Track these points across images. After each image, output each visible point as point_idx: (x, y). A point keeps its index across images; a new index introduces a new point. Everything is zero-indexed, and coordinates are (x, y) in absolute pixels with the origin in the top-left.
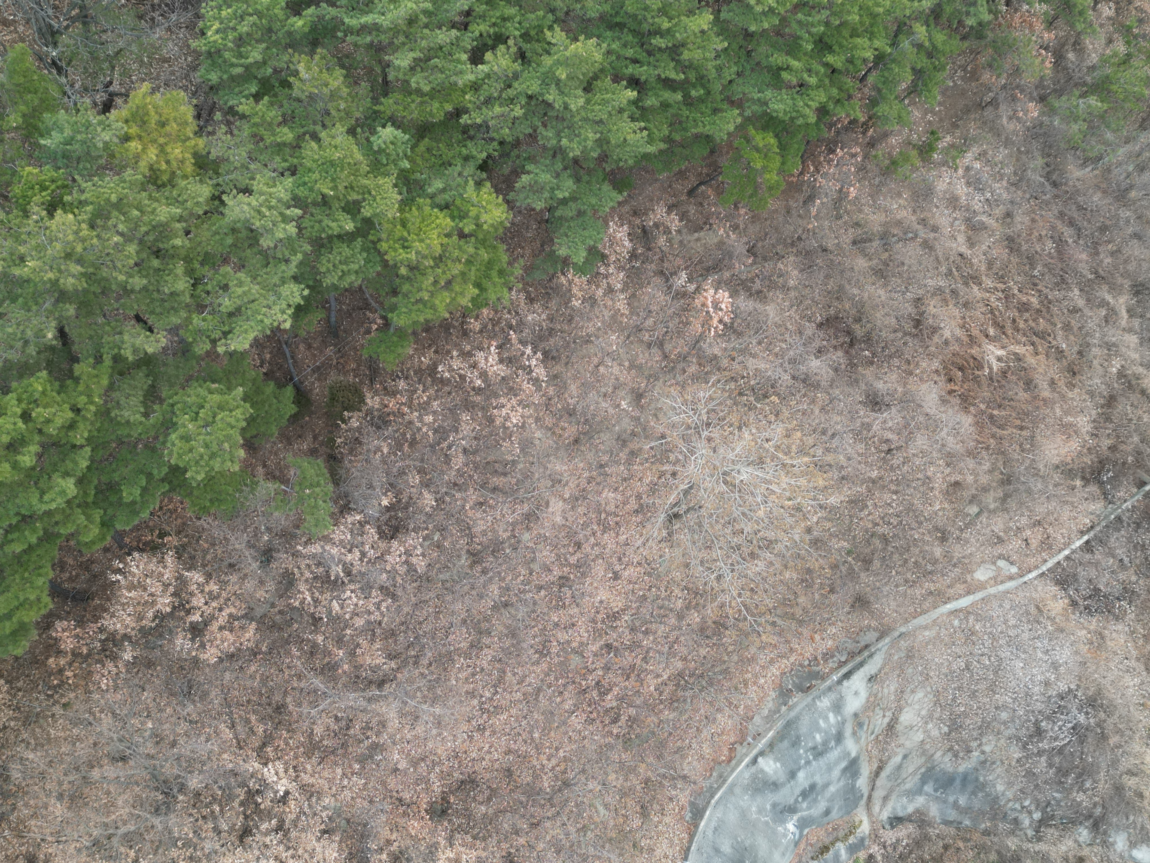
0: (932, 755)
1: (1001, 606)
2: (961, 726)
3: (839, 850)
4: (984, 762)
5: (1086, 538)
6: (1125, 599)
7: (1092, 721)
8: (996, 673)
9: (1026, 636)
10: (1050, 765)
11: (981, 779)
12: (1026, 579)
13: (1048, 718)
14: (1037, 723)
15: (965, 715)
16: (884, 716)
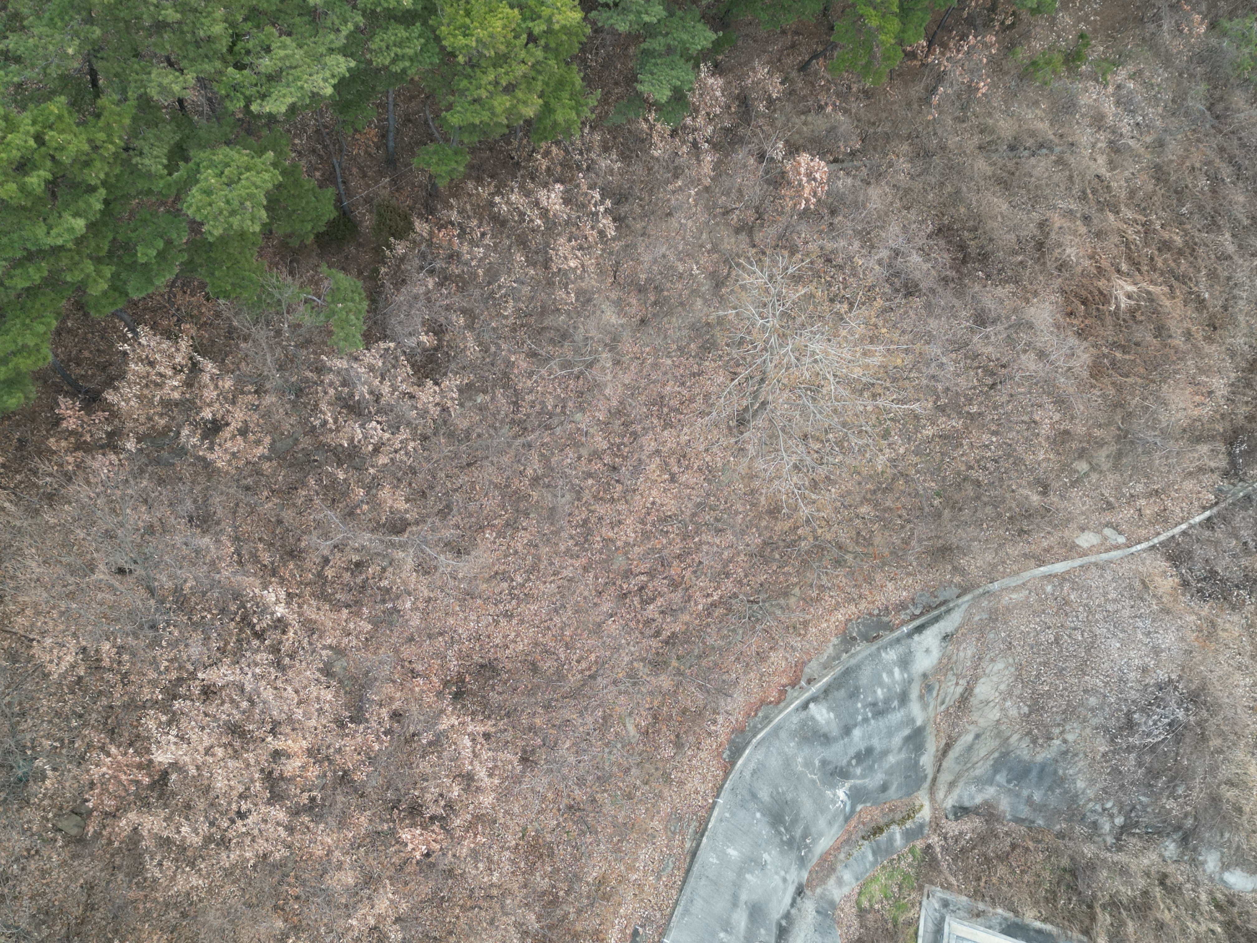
0: (1008, 738)
1: (1101, 576)
2: (1043, 708)
3: (894, 833)
4: (1066, 753)
5: (1207, 514)
6: (1245, 588)
7: (1192, 718)
8: (1088, 651)
9: (1126, 613)
10: (1140, 765)
11: (1061, 772)
12: (1133, 549)
13: (1142, 710)
14: (1129, 714)
15: (1049, 695)
16: (957, 684)
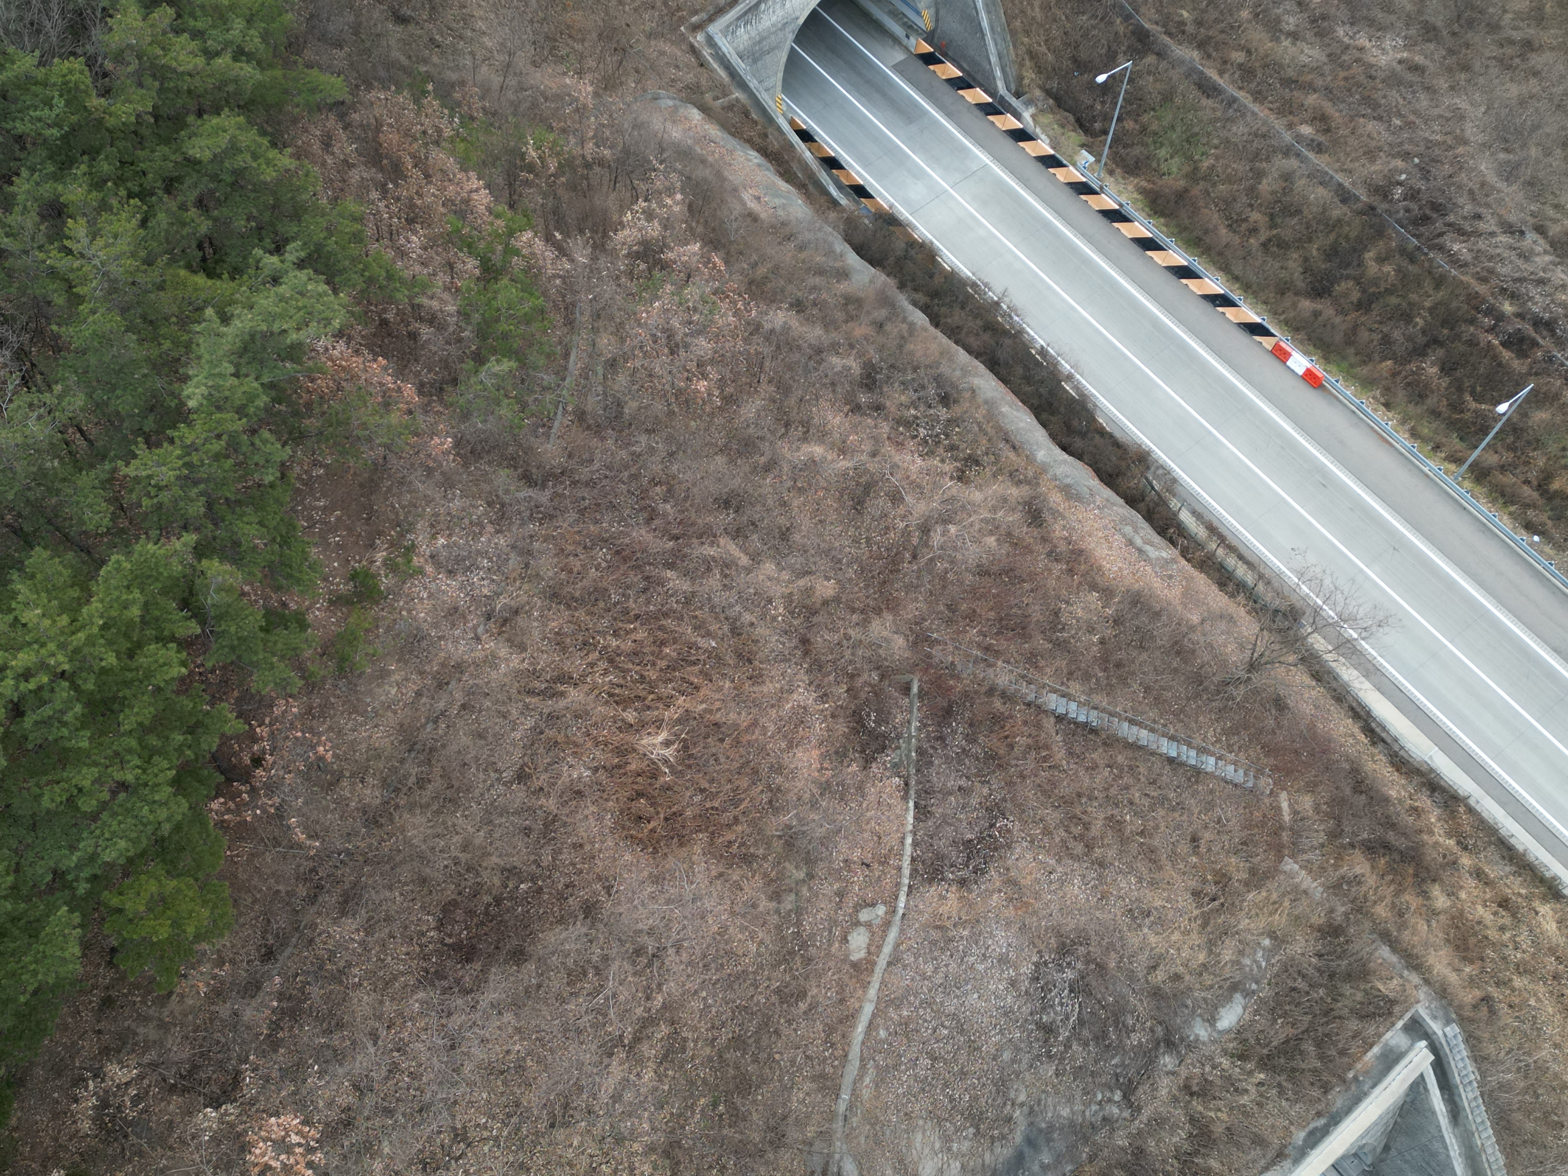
0: (983, 1164)
1: (905, 967)
5: (911, 804)
6: (996, 818)
7: (1079, 966)
8: (962, 1032)
9: (953, 965)
10: (1086, 1044)
11: (1043, 1125)
12: (900, 910)
13: (1044, 1009)
14: (1040, 1026)
15: (975, 1099)
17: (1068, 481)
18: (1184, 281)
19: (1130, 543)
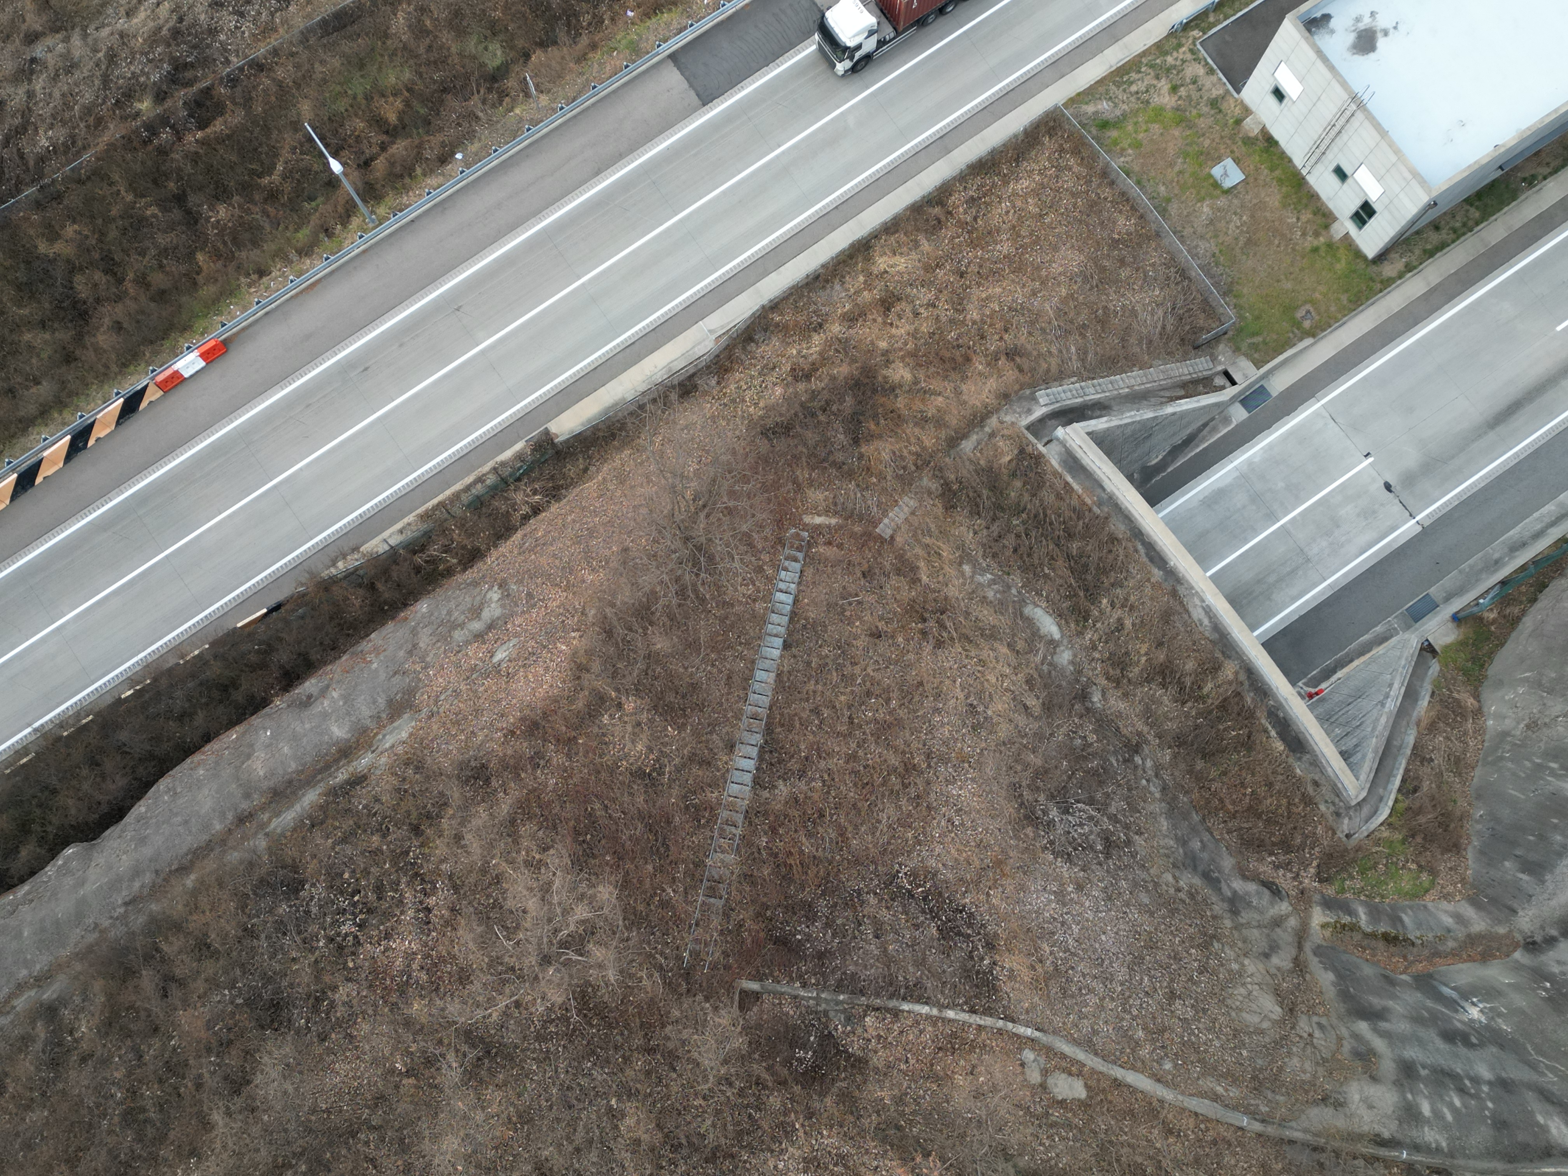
0: (1234, 928)
1: (1095, 1032)
4: (1175, 866)
5: (902, 1006)
7: (1043, 800)
8: (1141, 957)
9: (1083, 967)
10: (1108, 796)
11: (1180, 850)
14: (1107, 855)
15: (1191, 942)
17: (382, 701)
18: (39, 480)
19: (479, 637)
